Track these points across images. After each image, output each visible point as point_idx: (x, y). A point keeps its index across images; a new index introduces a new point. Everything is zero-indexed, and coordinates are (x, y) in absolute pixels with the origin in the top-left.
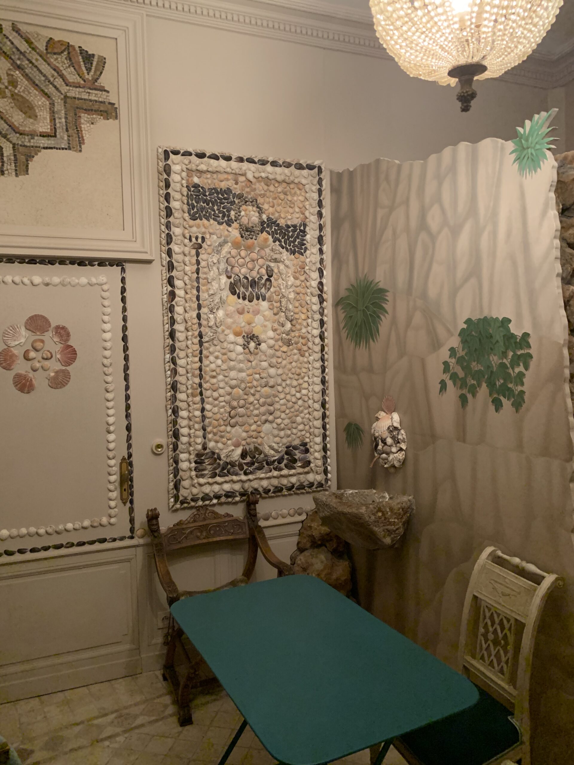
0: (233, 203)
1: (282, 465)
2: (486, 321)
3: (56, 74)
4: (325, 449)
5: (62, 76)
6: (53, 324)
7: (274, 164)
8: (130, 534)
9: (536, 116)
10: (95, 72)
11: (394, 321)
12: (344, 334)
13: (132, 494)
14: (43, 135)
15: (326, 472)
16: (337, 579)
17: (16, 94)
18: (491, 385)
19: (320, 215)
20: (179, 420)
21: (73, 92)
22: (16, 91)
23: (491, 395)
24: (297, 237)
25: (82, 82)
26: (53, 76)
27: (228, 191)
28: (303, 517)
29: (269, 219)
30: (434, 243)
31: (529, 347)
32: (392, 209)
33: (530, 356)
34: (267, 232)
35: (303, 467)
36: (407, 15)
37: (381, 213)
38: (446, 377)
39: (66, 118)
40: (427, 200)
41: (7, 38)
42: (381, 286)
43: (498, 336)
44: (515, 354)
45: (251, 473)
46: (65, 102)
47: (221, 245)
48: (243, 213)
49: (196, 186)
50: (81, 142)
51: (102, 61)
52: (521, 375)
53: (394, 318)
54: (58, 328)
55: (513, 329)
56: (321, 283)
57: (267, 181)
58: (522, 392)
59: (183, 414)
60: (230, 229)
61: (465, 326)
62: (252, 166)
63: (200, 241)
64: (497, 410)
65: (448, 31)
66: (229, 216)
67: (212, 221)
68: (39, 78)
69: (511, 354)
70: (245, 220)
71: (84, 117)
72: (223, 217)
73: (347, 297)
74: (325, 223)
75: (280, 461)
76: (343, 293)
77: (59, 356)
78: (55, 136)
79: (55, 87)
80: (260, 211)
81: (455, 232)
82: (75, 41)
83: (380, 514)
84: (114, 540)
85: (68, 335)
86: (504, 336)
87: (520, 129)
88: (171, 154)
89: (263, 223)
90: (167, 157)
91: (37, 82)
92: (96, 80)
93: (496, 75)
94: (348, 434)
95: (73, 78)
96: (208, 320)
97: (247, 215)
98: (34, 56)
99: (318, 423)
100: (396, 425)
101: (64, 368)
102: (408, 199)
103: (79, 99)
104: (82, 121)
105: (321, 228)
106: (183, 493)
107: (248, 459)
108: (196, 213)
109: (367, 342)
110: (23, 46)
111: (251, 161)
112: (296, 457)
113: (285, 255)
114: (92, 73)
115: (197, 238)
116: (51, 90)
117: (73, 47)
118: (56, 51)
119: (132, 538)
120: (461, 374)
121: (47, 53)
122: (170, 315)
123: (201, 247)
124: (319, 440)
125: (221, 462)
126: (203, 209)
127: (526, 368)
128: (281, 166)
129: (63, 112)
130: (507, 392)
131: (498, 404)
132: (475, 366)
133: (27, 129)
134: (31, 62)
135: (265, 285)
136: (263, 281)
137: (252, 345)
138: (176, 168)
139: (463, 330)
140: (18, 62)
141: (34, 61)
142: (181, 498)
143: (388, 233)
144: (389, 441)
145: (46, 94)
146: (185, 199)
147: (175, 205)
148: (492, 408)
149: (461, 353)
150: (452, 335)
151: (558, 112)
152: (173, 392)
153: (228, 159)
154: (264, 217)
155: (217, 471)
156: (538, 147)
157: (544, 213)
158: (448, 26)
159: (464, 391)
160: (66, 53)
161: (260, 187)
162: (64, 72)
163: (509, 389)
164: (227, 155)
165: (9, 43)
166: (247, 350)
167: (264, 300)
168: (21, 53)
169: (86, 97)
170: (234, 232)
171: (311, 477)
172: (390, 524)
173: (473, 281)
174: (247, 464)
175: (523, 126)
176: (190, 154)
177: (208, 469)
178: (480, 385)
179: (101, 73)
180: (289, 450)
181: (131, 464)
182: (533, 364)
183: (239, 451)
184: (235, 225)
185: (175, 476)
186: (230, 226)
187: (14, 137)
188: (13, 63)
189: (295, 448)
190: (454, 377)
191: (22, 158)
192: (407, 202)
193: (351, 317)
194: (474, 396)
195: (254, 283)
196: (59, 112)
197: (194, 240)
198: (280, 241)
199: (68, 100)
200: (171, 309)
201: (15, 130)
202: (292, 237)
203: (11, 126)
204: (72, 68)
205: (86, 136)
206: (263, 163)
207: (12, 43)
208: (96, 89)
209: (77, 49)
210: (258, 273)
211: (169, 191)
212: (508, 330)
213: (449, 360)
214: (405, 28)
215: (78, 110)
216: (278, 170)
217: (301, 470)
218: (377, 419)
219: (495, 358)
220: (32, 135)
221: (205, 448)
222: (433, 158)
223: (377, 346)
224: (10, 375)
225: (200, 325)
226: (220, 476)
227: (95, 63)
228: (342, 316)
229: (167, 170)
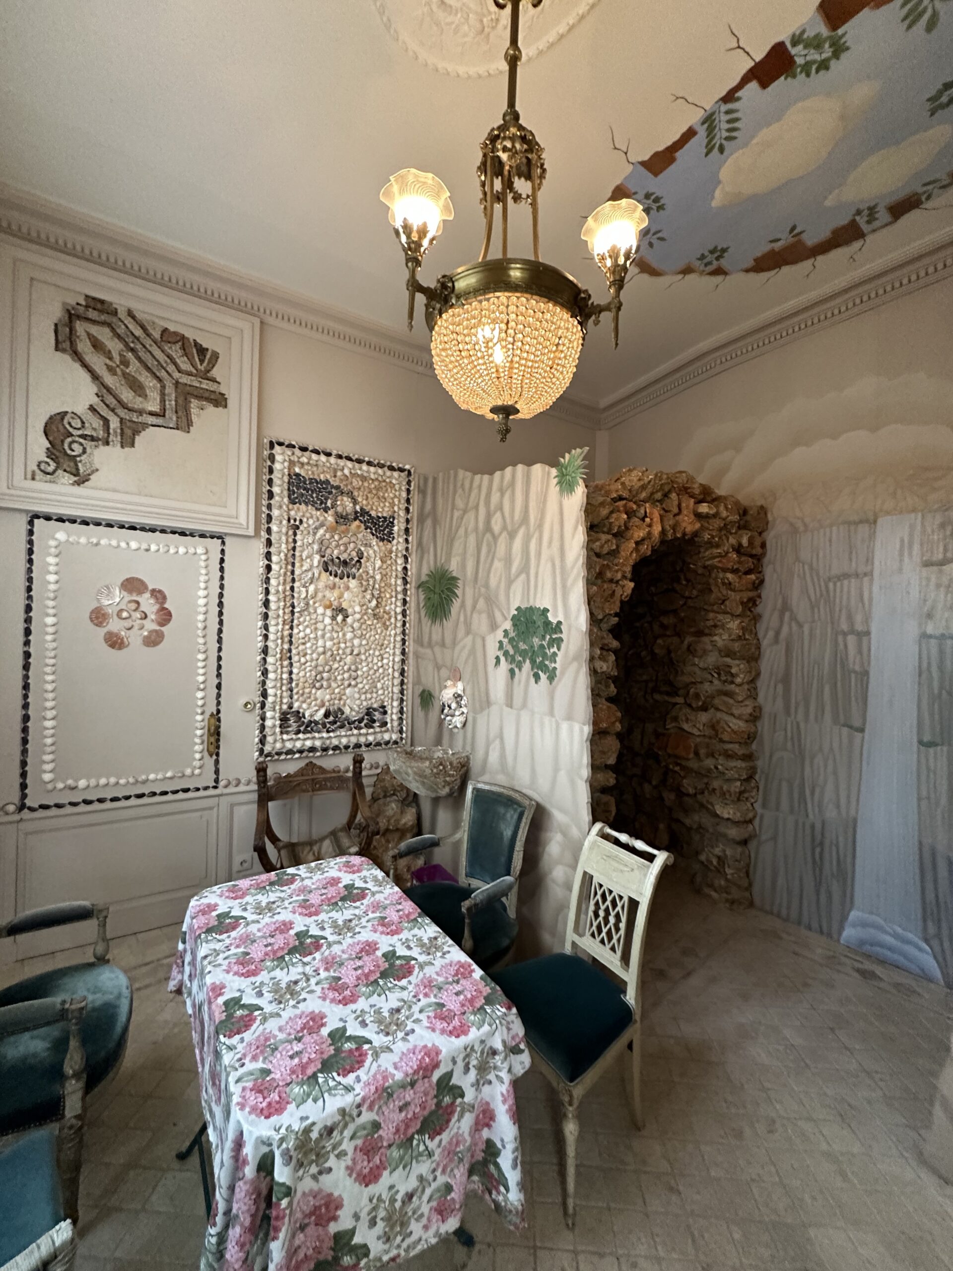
0: (331, 493)
1: (362, 725)
2: (531, 609)
3: (169, 361)
4: (401, 712)
5: (175, 364)
6: (150, 587)
7: (369, 463)
8: (214, 784)
9: (573, 451)
10: (208, 364)
11: (463, 605)
12: (423, 613)
13: (218, 747)
14: (152, 414)
15: (401, 732)
16: (405, 824)
17: (128, 374)
18: (533, 662)
19: (407, 510)
20: (268, 682)
21: (185, 379)
22: (128, 371)
23: (532, 669)
24: (387, 527)
25: (195, 371)
26: (166, 362)
27: (327, 482)
28: (379, 771)
29: (362, 509)
30: (495, 544)
31: (561, 632)
32: (465, 511)
33: (561, 640)
34: (361, 521)
35: (380, 727)
36: (457, 361)
37: (457, 514)
38: (500, 654)
39: (176, 401)
40: (492, 507)
41: (122, 322)
42: (454, 574)
43: (540, 623)
44: (551, 637)
45: (333, 731)
46: (176, 388)
47: (317, 528)
48: (339, 503)
49: (298, 475)
50: (190, 423)
51: (215, 356)
52: (555, 654)
53: (463, 602)
54: (153, 591)
55: (550, 616)
56: (405, 569)
57: (364, 478)
58: (555, 668)
59: (271, 676)
60: (326, 515)
61: (516, 613)
62: (349, 464)
63: (297, 523)
64: (536, 682)
65: (487, 378)
66: (326, 503)
67: (310, 507)
68: (150, 362)
69: (548, 637)
70: (339, 509)
71: (194, 403)
72: (321, 503)
73: (427, 582)
74: (412, 517)
75: (360, 721)
76: (424, 578)
77: (153, 617)
78: (164, 416)
79: (167, 372)
80: (355, 502)
81: (512, 536)
82: (189, 334)
83: (441, 767)
84: (198, 789)
85: (164, 598)
86: (544, 622)
87: (562, 460)
88: (276, 445)
89: (356, 512)
90: (272, 445)
91: (150, 365)
92: (208, 371)
93: (528, 417)
94: (422, 699)
95: (185, 366)
96: (299, 592)
97: (342, 505)
98: (148, 342)
99: (396, 690)
100: (459, 692)
101: (158, 628)
102: (478, 505)
103: (190, 386)
104: (192, 405)
105: (408, 521)
106: (267, 749)
107: (331, 718)
108: (296, 498)
109: (441, 620)
110: (138, 332)
111: (349, 459)
112: (375, 718)
113: (374, 542)
114: (205, 364)
115: (295, 520)
116: (163, 374)
117: (188, 339)
118: (170, 340)
119: (215, 787)
120: (511, 652)
121: (162, 341)
122: (265, 586)
123: (298, 528)
124: (395, 704)
125: (306, 721)
126: (302, 495)
127: (559, 649)
128: (375, 466)
129: (174, 395)
130: (543, 667)
131: (537, 678)
132: (522, 646)
133: (136, 406)
134: (144, 346)
135: (354, 565)
136: (354, 562)
137: (340, 618)
138: (278, 458)
139: (514, 616)
140: (132, 345)
141: (148, 346)
142: (266, 752)
143: (462, 531)
144: (454, 706)
145: (158, 377)
146: (286, 486)
147: (276, 490)
148: (533, 680)
149: (512, 634)
150: (506, 619)
151: (589, 451)
152: (263, 656)
153: (329, 455)
154: (358, 508)
155: (302, 729)
156: (573, 475)
157: (576, 528)
158: (488, 374)
159: (513, 666)
160: (180, 343)
161: (356, 483)
162: (178, 360)
163: (546, 666)
164: (328, 451)
165: (123, 327)
166: (334, 622)
167: (354, 578)
168: (135, 337)
169: (198, 385)
170: (330, 518)
171: (386, 737)
172: (450, 776)
173: (523, 576)
174: (329, 723)
175: (564, 457)
176: (294, 447)
177: (293, 724)
178: (524, 661)
179: (214, 366)
180: (369, 712)
181: (219, 720)
182: (563, 646)
183: (322, 712)
184: (331, 512)
185: (261, 732)
186: (326, 512)
187: (122, 413)
188: (126, 345)
189: (375, 710)
190: (506, 654)
191: (128, 432)
192: (477, 507)
193: (429, 599)
194: (520, 670)
195: (345, 563)
196: (169, 395)
197: (292, 521)
198: (371, 529)
199: (180, 386)
200: (267, 580)
201: (124, 406)
202: (382, 526)
203: (120, 402)
204: (185, 358)
205: (194, 418)
206: (359, 461)
207: (127, 327)
208: (208, 379)
209: (192, 341)
210: (349, 555)
211: (272, 477)
212: (547, 617)
213: (503, 640)
214: (455, 371)
215: (188, 396)
216: (372, 469)
217: (378, 730)
218: (446, 687)
219: (537, 640)
220: (141, 412)
221: (291, 707)
222: (498, 474)
223: (448, 624)
224: (102, 632)
225: (293, 597)
226: (304, 733)
227: (208, 356)
228: (422, 597)
229: (272, 458)
